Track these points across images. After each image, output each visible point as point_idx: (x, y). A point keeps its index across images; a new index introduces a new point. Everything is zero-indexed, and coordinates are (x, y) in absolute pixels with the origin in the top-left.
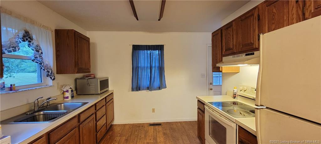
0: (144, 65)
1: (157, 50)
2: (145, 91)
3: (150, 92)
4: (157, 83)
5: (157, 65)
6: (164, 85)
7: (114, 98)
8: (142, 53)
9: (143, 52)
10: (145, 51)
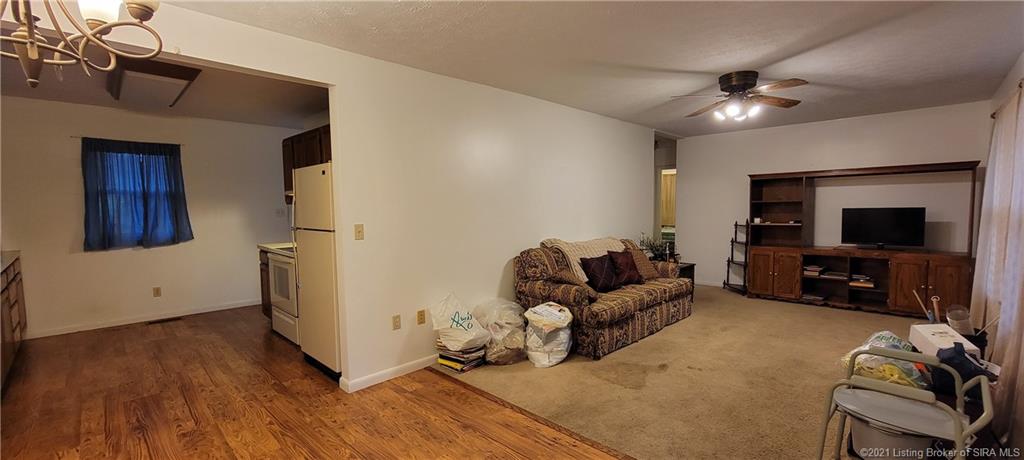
0: (125, 187)
1: (161, 154)
2: (130, 249)
3: (146, 250)
4: (165, 228)
5: (163, 188)
6: (188, 232)
7: (23, 271)
8: (115, 161)
9: (119, 158)
10: (126, 155)
